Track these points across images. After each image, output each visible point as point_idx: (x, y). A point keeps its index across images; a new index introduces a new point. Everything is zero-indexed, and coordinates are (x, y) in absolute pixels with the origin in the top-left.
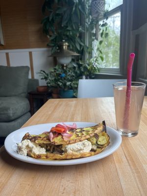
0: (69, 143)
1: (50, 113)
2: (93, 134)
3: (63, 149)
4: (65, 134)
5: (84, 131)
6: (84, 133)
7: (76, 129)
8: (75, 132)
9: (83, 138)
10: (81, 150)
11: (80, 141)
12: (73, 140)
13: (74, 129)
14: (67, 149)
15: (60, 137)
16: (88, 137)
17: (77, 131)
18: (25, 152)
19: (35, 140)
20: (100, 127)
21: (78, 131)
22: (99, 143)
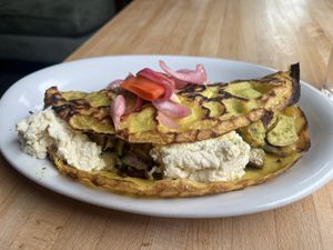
0: (175, 142)
1: (142, 24)
2: (260, 114)
3: (155, 157)
4: (165, 105)
5: (228, 96)
6: (228, 103)
7: (204, 88)
8: (198, 99)
9: (223, 127)
10: (212, 168)
11: (214, 136)
12: (190, 131)
13: (196, 85)
14: (165, 160)
15: (147, 114)
16: (241, 122)
17: (205, 94)
18: (40, 148)
19: (70, 115)
20: (282, 84)
21: (209, 93)
22: (273, 140)
